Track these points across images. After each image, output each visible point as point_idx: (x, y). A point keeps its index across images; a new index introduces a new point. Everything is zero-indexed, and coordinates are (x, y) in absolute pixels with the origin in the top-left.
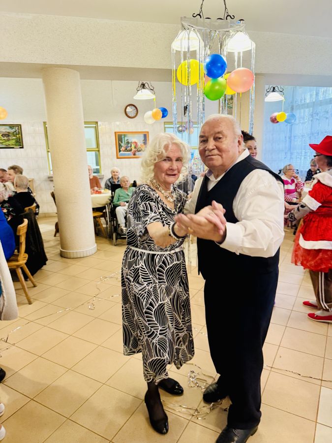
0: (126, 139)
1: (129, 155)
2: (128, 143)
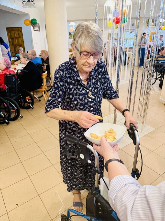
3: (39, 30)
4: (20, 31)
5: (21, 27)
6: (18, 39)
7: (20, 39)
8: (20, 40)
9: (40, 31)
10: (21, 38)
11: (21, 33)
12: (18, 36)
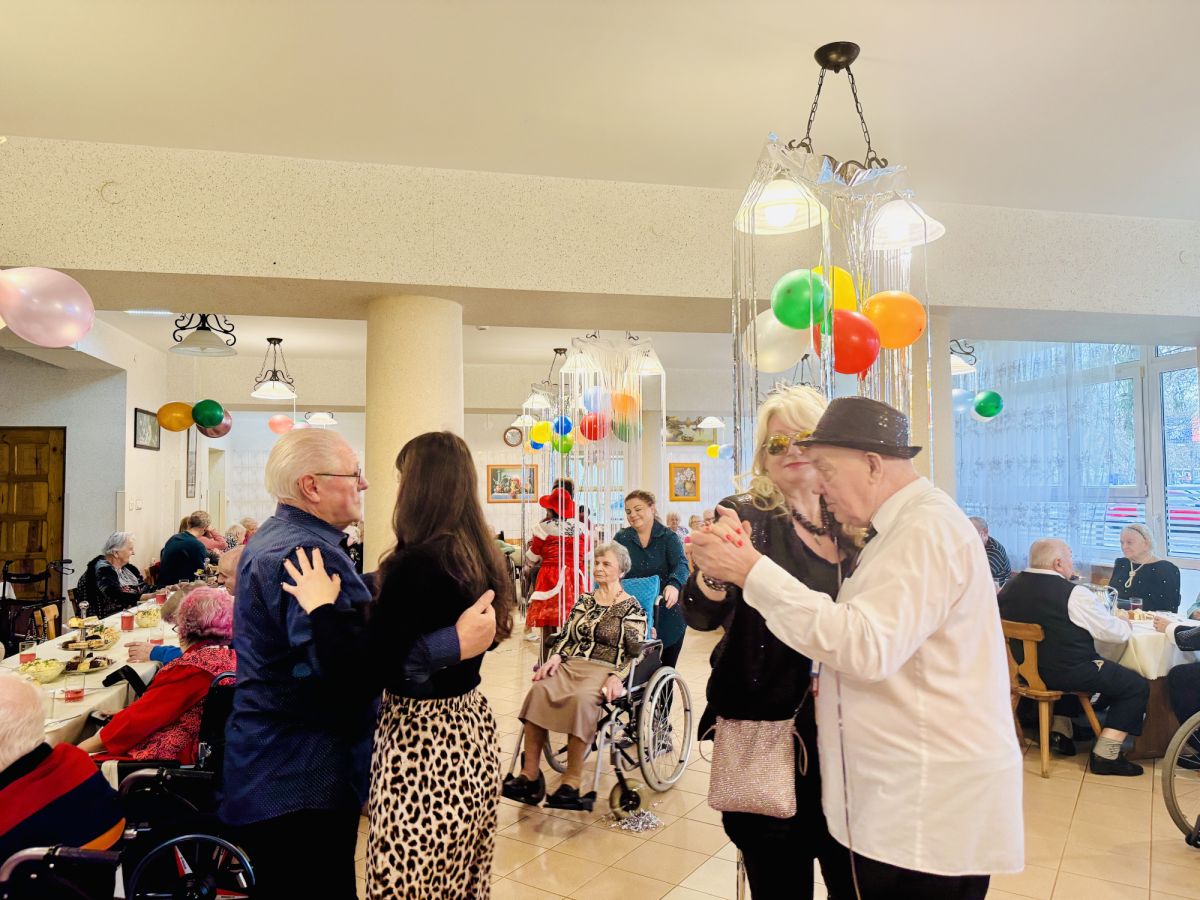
0: (503, 474)
1: (506, 497)
2: (506, 480)
3: (155, 445)
4: (52, 446)
5: (63, 429)
6: (27, 484)
7: (46, 484)
8: (41, 492)
9: (158, 449)
10: (50, 478)
11: (54, 457)
12: (34, 473)
